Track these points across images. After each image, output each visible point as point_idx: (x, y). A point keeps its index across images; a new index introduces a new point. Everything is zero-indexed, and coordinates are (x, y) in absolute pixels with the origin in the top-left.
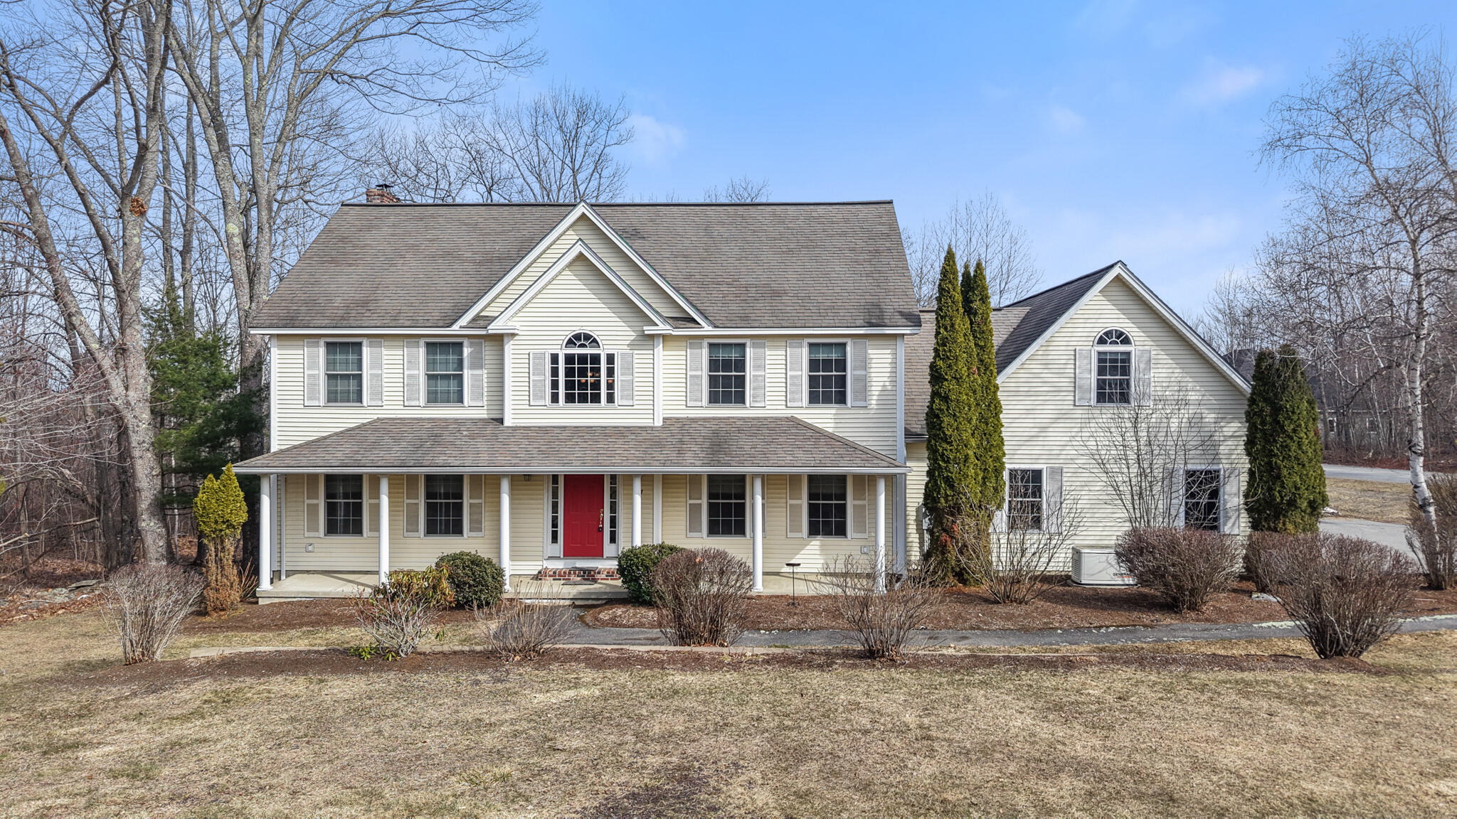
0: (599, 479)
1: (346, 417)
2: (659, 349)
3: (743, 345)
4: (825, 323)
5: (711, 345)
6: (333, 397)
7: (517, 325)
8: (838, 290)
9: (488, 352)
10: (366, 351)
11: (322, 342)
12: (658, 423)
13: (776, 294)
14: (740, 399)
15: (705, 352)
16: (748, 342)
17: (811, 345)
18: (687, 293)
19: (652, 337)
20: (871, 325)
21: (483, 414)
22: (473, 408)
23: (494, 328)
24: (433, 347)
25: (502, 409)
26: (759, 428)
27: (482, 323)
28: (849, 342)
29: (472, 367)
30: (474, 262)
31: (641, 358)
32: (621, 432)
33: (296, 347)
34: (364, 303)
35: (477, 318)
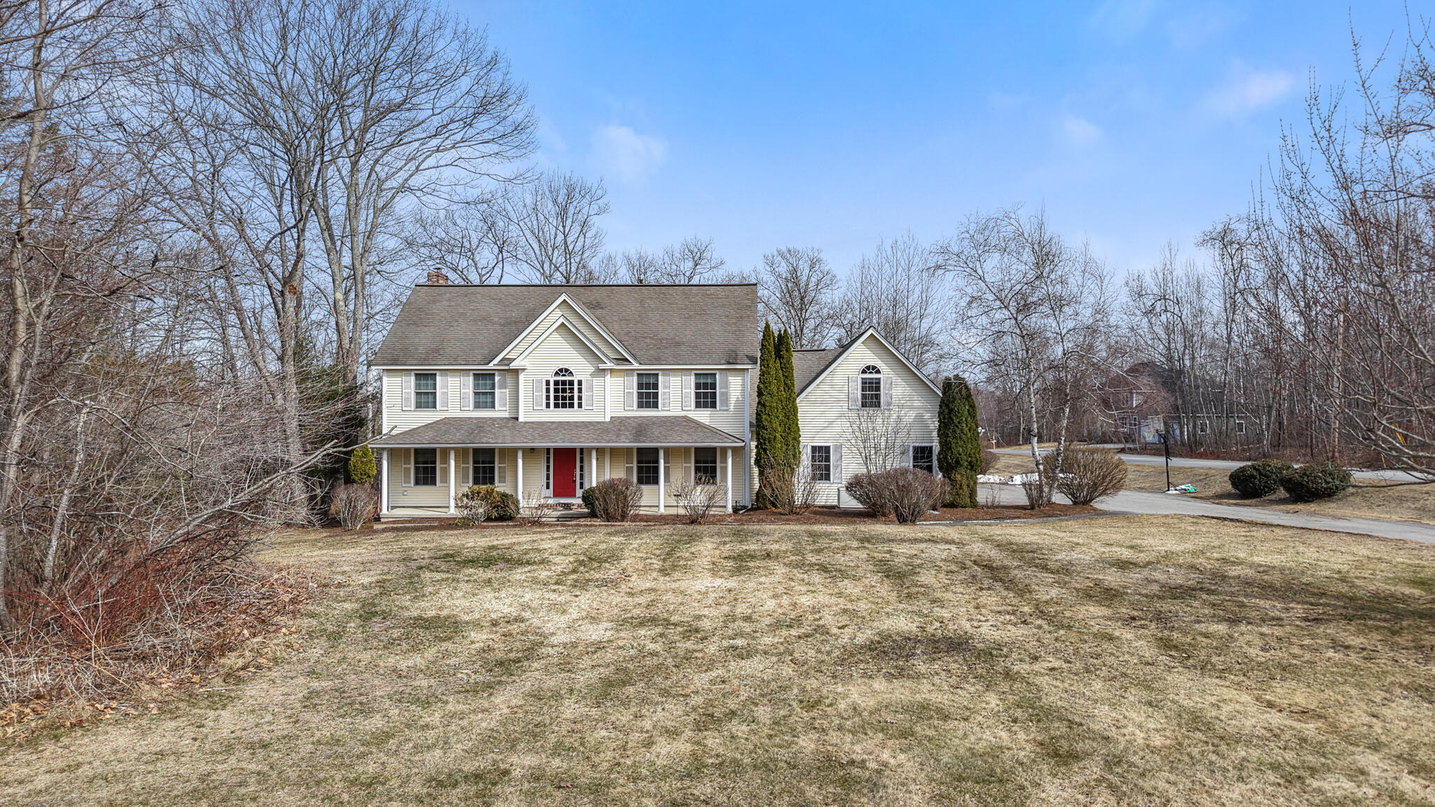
0: (573, 450)
1: (427, 417)
2: (608, 377)
3: (657, 374)
4: (704, 362)
5: (638, 375)
6: (419, 405)
7: (527, 364)
8: (714, 342)
9: (509, 379)
10: (438, 378)
11: (413, 373)
12: (608, 419)
13: (678, 344)
14: (656, 405)
15: (635, 378)
16: (660, 373)
17: (696, 374)
18: (626, 343)
19: (604, 370)
20: (729, 363)
21: (506, 415)
22: (501, 411)
23: (513, 365)
24: (477, 376)
25: (518, 412)
26: (665, 422)
27: (506, 362)
28: (718, 372)
29: (500, 388)
30: (501, 325)
31: (597, 381)
32: (586, 425)
33: (397, 376)
34: (437, 351)
35: (503, 359)
